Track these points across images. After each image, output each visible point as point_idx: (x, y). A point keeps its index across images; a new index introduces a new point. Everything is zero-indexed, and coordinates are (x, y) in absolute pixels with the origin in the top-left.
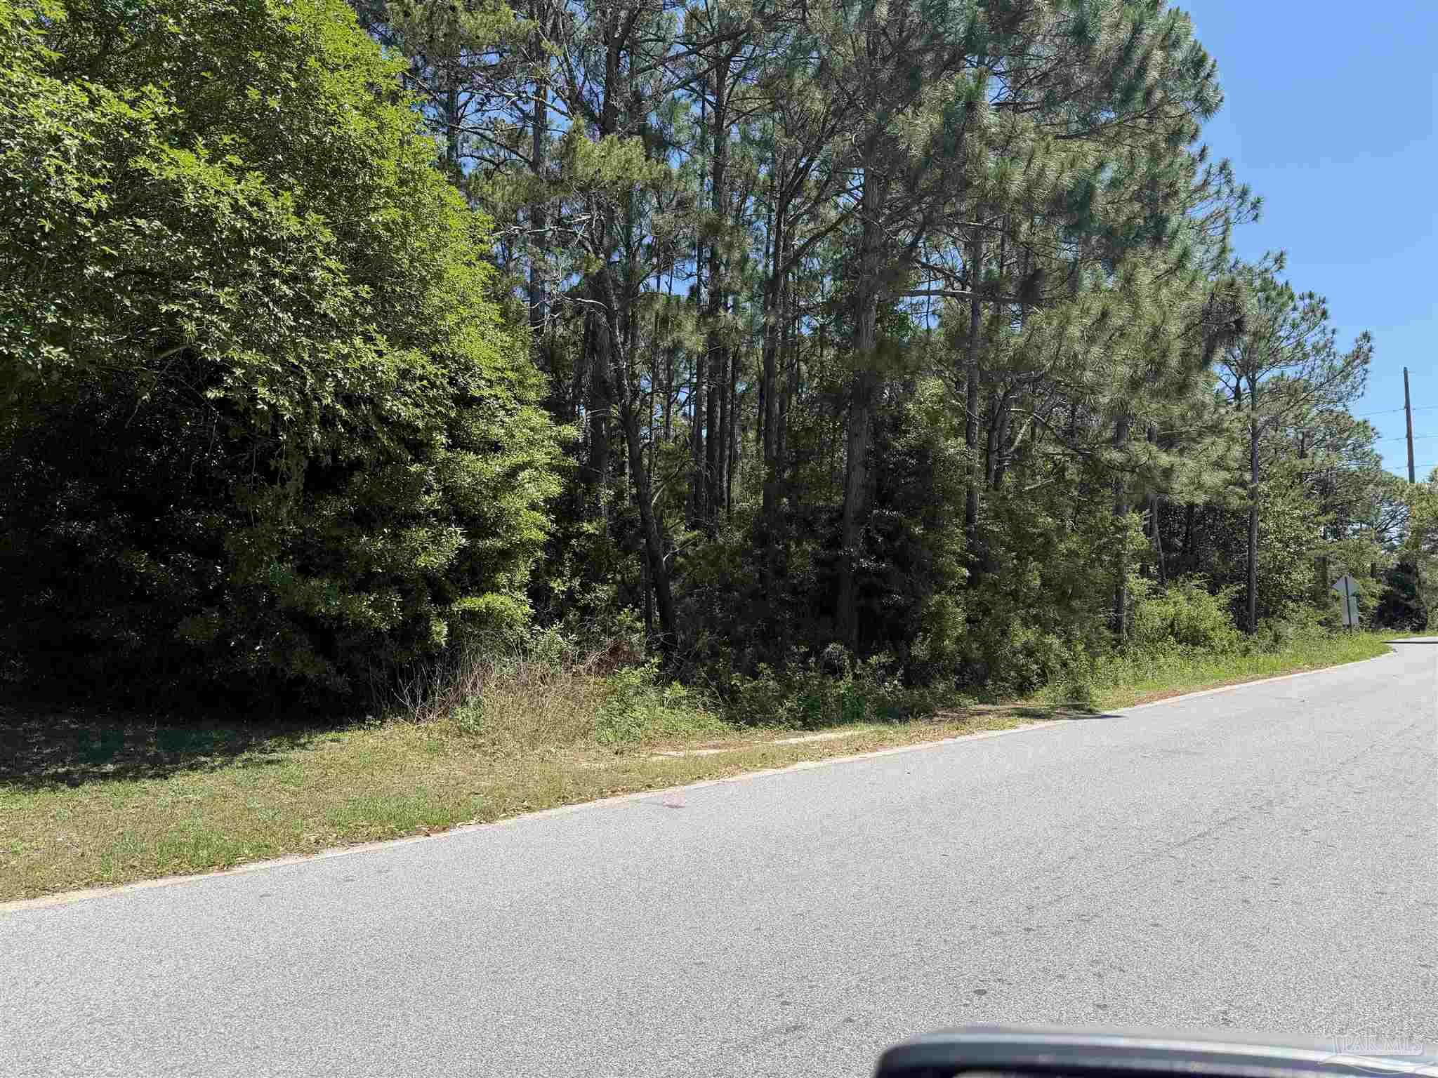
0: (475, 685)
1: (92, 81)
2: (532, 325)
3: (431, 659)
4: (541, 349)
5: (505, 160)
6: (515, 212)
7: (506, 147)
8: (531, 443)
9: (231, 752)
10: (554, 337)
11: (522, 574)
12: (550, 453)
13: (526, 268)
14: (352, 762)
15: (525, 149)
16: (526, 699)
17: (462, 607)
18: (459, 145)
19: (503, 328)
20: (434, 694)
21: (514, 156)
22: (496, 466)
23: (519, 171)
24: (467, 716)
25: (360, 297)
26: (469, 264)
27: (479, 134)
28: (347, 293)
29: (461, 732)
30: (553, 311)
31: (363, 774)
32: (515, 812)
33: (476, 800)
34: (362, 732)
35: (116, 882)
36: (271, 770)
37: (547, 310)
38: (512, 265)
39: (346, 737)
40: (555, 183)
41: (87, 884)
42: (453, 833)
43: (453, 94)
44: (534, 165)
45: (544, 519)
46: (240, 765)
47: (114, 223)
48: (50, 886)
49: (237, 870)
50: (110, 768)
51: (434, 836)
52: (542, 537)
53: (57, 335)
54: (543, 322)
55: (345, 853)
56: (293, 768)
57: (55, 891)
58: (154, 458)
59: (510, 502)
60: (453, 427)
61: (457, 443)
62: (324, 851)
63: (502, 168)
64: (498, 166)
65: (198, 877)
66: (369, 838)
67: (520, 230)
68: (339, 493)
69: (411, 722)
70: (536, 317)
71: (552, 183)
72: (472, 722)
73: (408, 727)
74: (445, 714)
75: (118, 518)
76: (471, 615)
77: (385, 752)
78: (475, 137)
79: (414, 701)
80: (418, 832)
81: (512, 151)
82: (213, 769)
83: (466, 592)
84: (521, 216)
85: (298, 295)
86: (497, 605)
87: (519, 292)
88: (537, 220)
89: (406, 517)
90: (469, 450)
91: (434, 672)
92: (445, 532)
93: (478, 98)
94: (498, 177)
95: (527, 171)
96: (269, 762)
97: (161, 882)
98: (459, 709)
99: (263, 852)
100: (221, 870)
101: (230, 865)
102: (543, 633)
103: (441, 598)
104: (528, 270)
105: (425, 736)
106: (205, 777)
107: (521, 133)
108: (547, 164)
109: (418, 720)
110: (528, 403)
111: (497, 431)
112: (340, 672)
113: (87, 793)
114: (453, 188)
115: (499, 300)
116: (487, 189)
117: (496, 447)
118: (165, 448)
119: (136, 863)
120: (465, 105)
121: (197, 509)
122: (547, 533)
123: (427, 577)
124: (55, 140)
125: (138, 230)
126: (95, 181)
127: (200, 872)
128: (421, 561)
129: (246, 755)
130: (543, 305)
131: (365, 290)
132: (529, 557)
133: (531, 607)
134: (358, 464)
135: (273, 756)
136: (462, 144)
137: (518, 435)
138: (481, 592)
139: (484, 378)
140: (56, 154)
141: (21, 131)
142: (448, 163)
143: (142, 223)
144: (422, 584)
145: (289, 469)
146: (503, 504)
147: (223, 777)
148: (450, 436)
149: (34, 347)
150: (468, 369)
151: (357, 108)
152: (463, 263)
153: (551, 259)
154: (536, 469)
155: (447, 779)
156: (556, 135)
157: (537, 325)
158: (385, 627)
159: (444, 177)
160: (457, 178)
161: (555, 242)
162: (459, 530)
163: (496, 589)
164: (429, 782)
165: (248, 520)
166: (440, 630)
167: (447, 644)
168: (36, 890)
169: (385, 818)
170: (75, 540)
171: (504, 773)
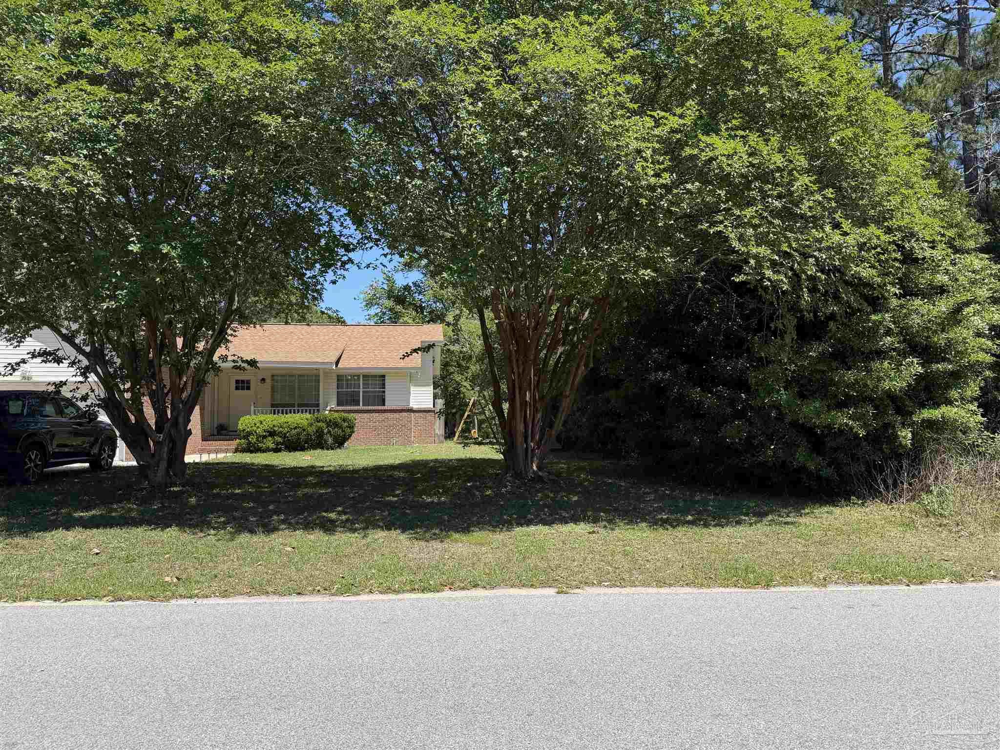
0: (936, 478)
1: (654, 110)
2: (967, 188)
3: (899, 457)
4: (978, 204)
5: (934, 63)
6: (946, 101)
7: (934, 54)
8: (973, 283)
9: (761, 515)
10: (988, 192)
11: (973, 389)
12: (991, 289)
13: (958, 143)
14: (844, 528)
15: (952, 49)
16: (984, 492)
17: (921, 416)
18: (893, 65)
19: (940, 196)
20: (902, 483)
21: (941, 58)
22: (943, 306)
23: (947, 69)
24: (932, 502)
25: (827, 198)
26: (910, 154)
27: (908, 51)
28: (818, 197)
29: (928, 513)
30: (986, 171)
31: (853, 537)
32: (982, 578)
33: (947, 565)
34: (849, 508)
35: (702, 585)
36: (788, 528)
37: (980, 171)
38: (945, 143)
39: (837, 511)
40: (981, 68)
41: (687, 584)
42: (928, 587)
43: (885, 30)
44: (960, 60)
45: (989, 343)
46: (767, 523)
47: (675, 191)
48: (668, 582)
49: (773, 589)
50: (690, 518)
51: (913, 587)
52: (989, 359)
53: (647, 264)
54: (978, 182)
55: (845, 589)
56: (802, 528)
57: (670, 585)
58: (699, 330)
59: (959, 333)
60: (902, 282)
61: (908, 291)
62: (831, 586)
63: (931, 71)
64: (927, 70)
65: (749, 590)
66: (862, 581)
67: (952, 116)
68: (819, 338)
69: (886, 503)
70: (970, 180)
71: (977, 68)
72: (936, 506)
73: (883, 506)
74: (913, 499)
75: (683, 368)
76: (930, 424)
77: (868, 524)
78: (906, 55)
79: (887, 488)
80: (900, 582)
81: (939, 55)
82: (751, 524)
83: (922, 406)
84: (951, 103)
85: (784, 207)
86: (952, 415)
87: (953, 163)
88: (966, 102)
89: (871, 352)
90: (917, 295)
91: (901, 467)
92: (904, 363)
93: (906, 25)
94: (928, 79)
95: (955, 67)
96: (786, 523)
97: (728, 590)
98: (924, 496)
99: (788, 581)
100: (763, 587)
101: (768, 586)
102: (993, 438)
103: (904, 412)
104: (961, 144)
105: (898, 514)
106: (747, 529)
107: (946, 38)
108: (972, 53)
109: (892, 502)
110: (968, 252)
111: (942, 278)
112: (829, 465)
113: (681, 532)
114: (890, 99)
115: (936, 175)
116: (921, 92)
117: (942, 290)
118: (705, 323)
119: (712, 576)
120: (896, 33)
121: (728, 358)
122: (993, 355)
123: (890, 395)
124: (639, 152)
125: (689, 192)
126: (662, 167)
127: (750, 587)
128: (886, 385)
129: (770, 517)
130: (976, 169)
131: (829, 192)
132: (978, 376)
133: (983, 416)
134: (832, 317)
135: (789, 519)
136: (895, 63)
137: (961, 278)
138: (937, 405)
139: (926, 241)
140: (641, 160)
141: (623, 153)
142: (886, 83)
143: (689, 186)
144: (887, 402)
145: (784, 326)
146: (951, 335)
147: (758, 530)
148: (902, 287)
149: (636, 273)
150: (912, 235)
151: (814, 68)
152: (905, 154)
153: (981, 129)
154: (980, 304)
155: (920, 548)
156: (979, 29)
157: (972, 186)
158: (862, 433)
159: (881, 93)
160: (893, 90)
161: (984, 115)
162: (915, 360)
163: (949, 402)
164: (905, 548)
165: (762, 363)
166: (906, 436)
167: (911, 445)
168: (661, 583)
169: (873, 569)
170: (660, 382)
171: (969, 549)
